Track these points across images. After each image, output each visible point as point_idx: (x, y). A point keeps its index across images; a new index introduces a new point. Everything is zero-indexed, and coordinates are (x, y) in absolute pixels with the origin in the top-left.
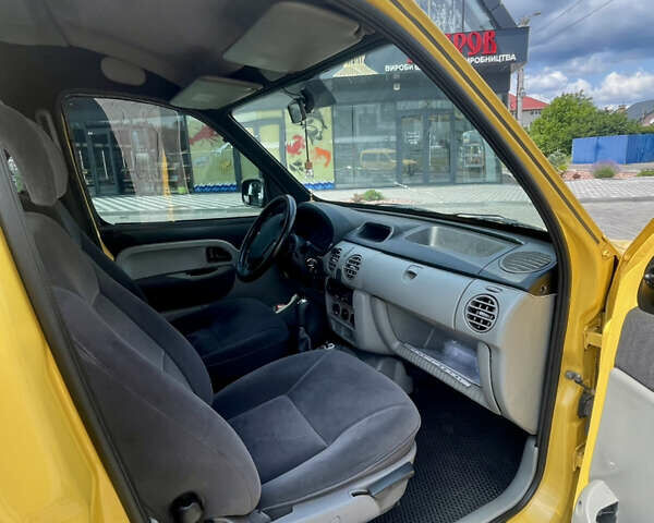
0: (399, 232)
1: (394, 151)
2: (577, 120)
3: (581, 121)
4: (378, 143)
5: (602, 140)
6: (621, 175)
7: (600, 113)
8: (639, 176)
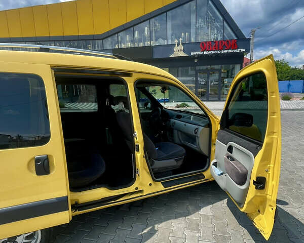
0: (184, 117)
1: (194, 85)
2: (281, 73)
3: (283, 73)
4: (189, 80)
5: (292, 82)
6: (295, 99)
7: (292, 69)
8: (302, 99)
